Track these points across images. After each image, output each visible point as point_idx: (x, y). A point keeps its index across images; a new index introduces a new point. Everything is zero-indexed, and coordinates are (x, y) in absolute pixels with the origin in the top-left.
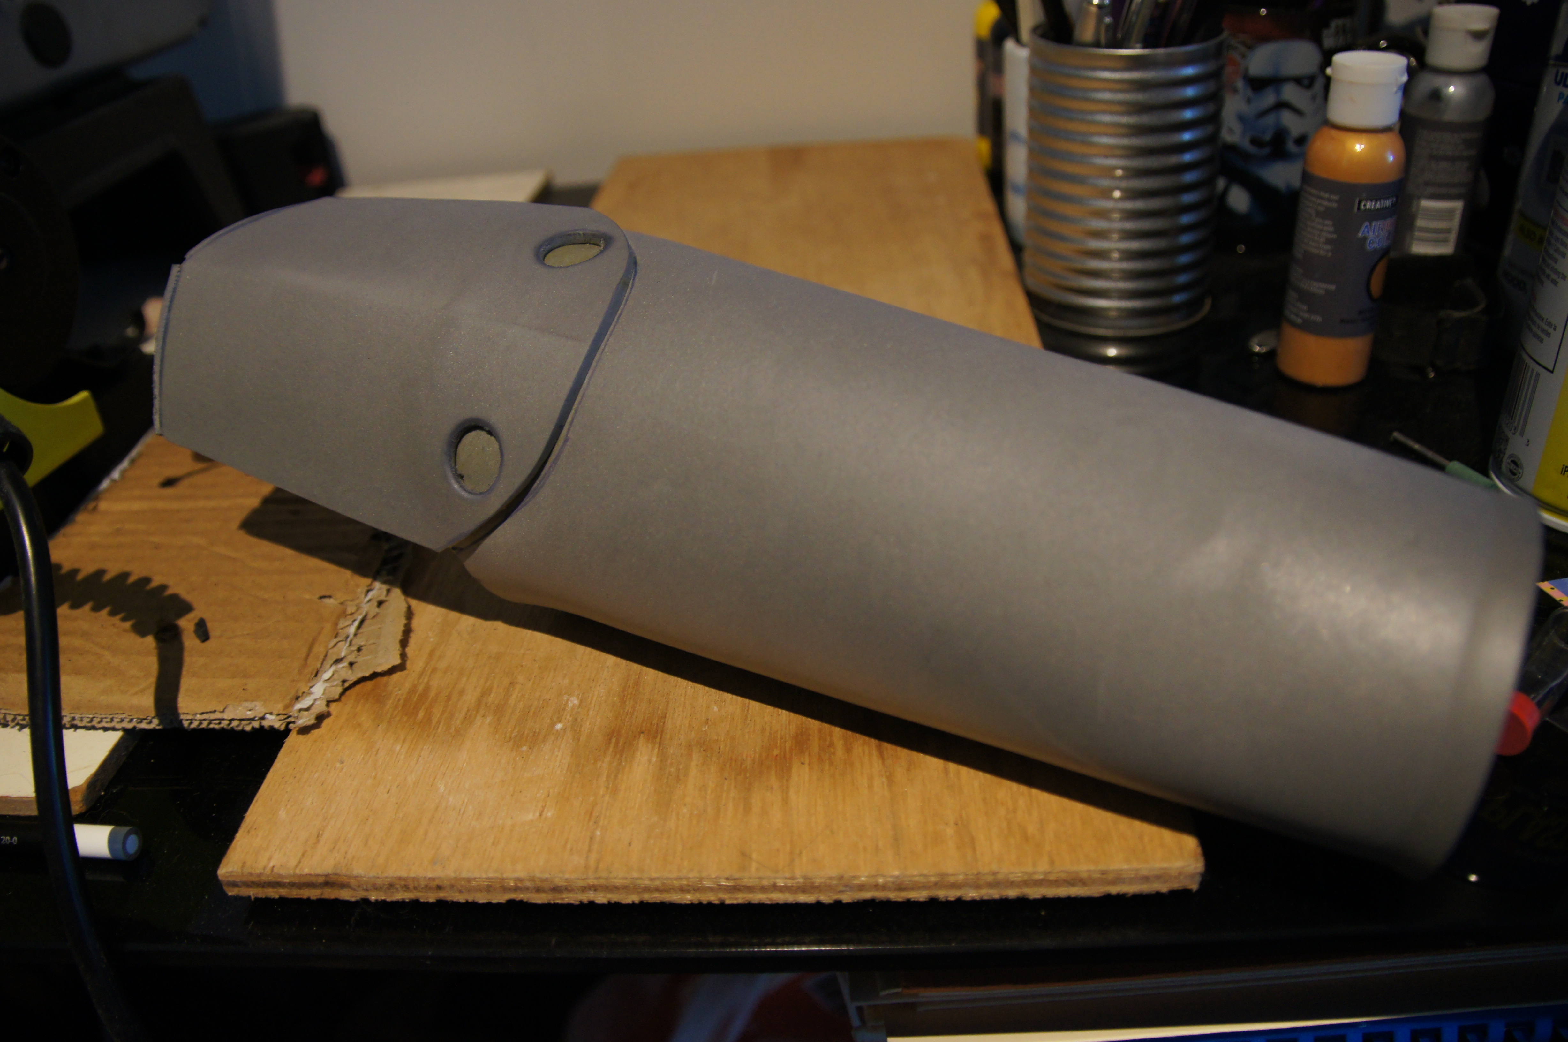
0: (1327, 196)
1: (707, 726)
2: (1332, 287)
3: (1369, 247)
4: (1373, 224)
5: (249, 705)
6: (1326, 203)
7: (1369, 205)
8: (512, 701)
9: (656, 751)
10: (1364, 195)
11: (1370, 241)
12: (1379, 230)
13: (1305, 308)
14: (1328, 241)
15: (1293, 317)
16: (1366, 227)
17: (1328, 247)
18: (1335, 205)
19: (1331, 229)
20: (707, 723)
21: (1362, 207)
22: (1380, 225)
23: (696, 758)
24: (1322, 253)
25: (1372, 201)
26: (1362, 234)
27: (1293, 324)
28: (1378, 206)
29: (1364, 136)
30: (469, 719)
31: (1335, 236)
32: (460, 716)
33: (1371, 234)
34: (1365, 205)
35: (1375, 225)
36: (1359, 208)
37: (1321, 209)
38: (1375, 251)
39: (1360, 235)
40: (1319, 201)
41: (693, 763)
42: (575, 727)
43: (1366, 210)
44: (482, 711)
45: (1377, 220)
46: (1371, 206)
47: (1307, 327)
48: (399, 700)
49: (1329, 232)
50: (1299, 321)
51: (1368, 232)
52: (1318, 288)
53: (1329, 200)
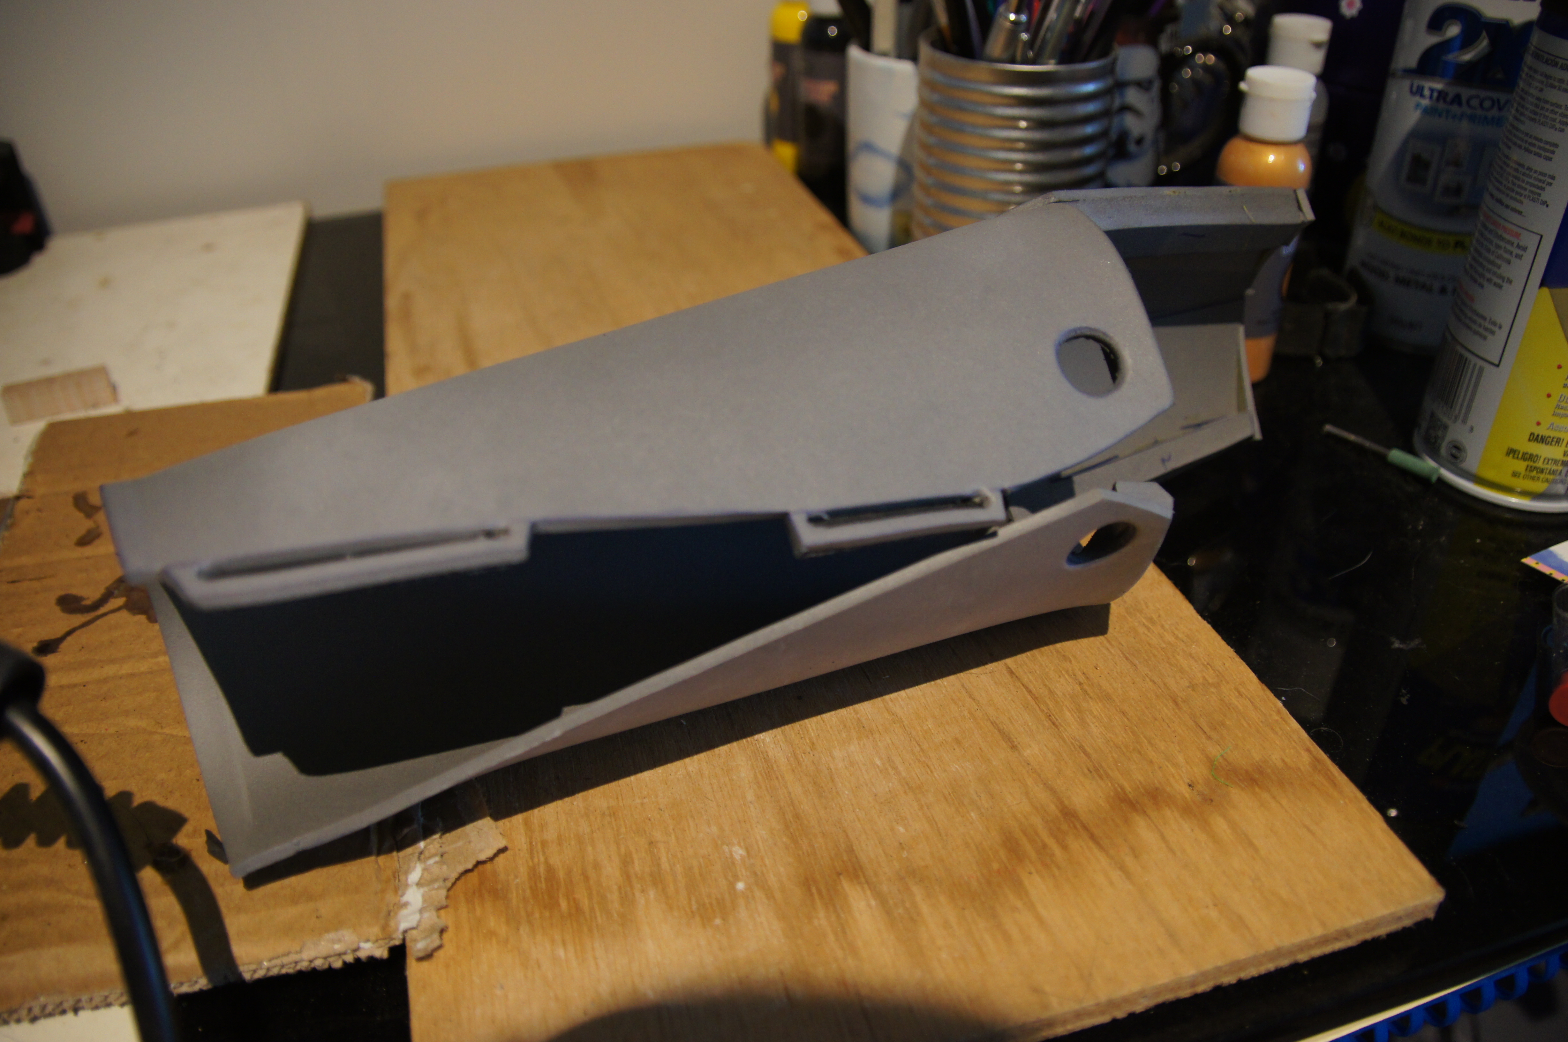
1: (905, 852)
5: (332, 935)
8: (665, 865)
9: (868, 893)
20: (903, 848)
23: (918, 892)
30: (627, 900)
32: (614, 897)
41: (919, 898)
42: (759, 880)
44: (638, 886)
48: (524, 891)
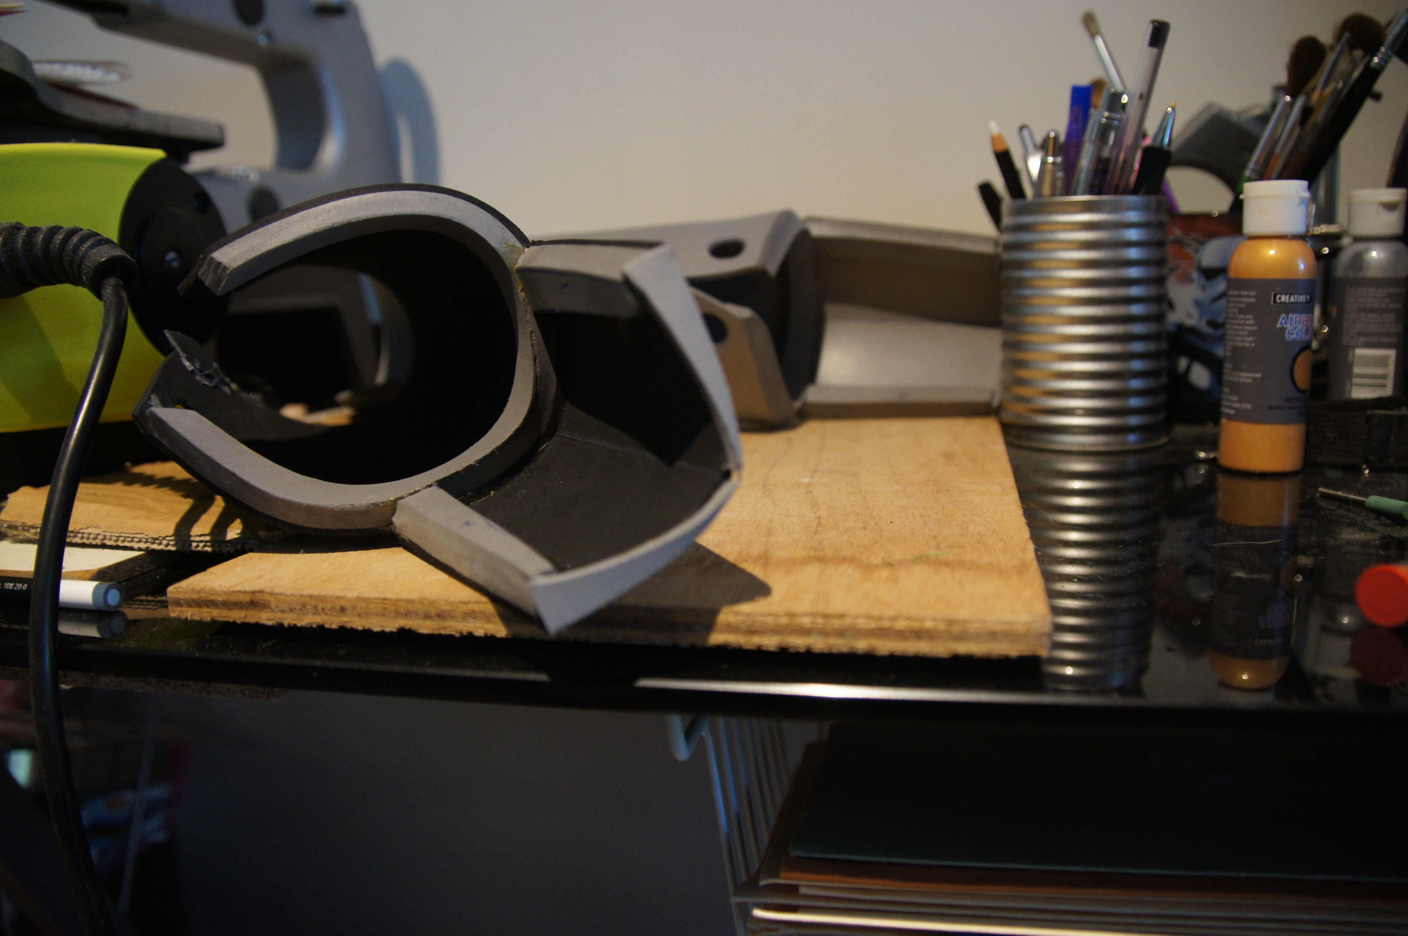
0: (1246, 293)
2: (1259, 375)
3: (1288, 338)
4: (1290, 316)
6: (1246, 300)
7: (1284, 298)
10: (1278, 289)
11: (1289, 331)
12: (1296, 322)
13: (1235, 398)
14: (1251, 334)
15: (1227, 411)
16: (1283, 318)
17: (1251, 339)
18: (1253, 300)
19: (1252, 322)
21: (1278, 300)
22: (1296, 317)
24: (1247, 345)
25: (1286, 294)
26: (1280, 324)
27: (1230, 417)
28: (1292, 300)
29: (1274, 242)
31: (1256, 328)
33: (1288, 325)
34: (1280, 299)
35: (1291, 318)
36: (1275, 301)
37: (1243, 306)
38: (1294, 342)
39: (1278, 326)
40: (1240, 300)
43: (1281, 303)
45: (1293, 313)
46: (1286, 299)
47: (1241, 417)
49: (1251, 325)
50: (1232, 412)
51: (1285, 323)
52: (1246, 377)
53: (1248, 296)
